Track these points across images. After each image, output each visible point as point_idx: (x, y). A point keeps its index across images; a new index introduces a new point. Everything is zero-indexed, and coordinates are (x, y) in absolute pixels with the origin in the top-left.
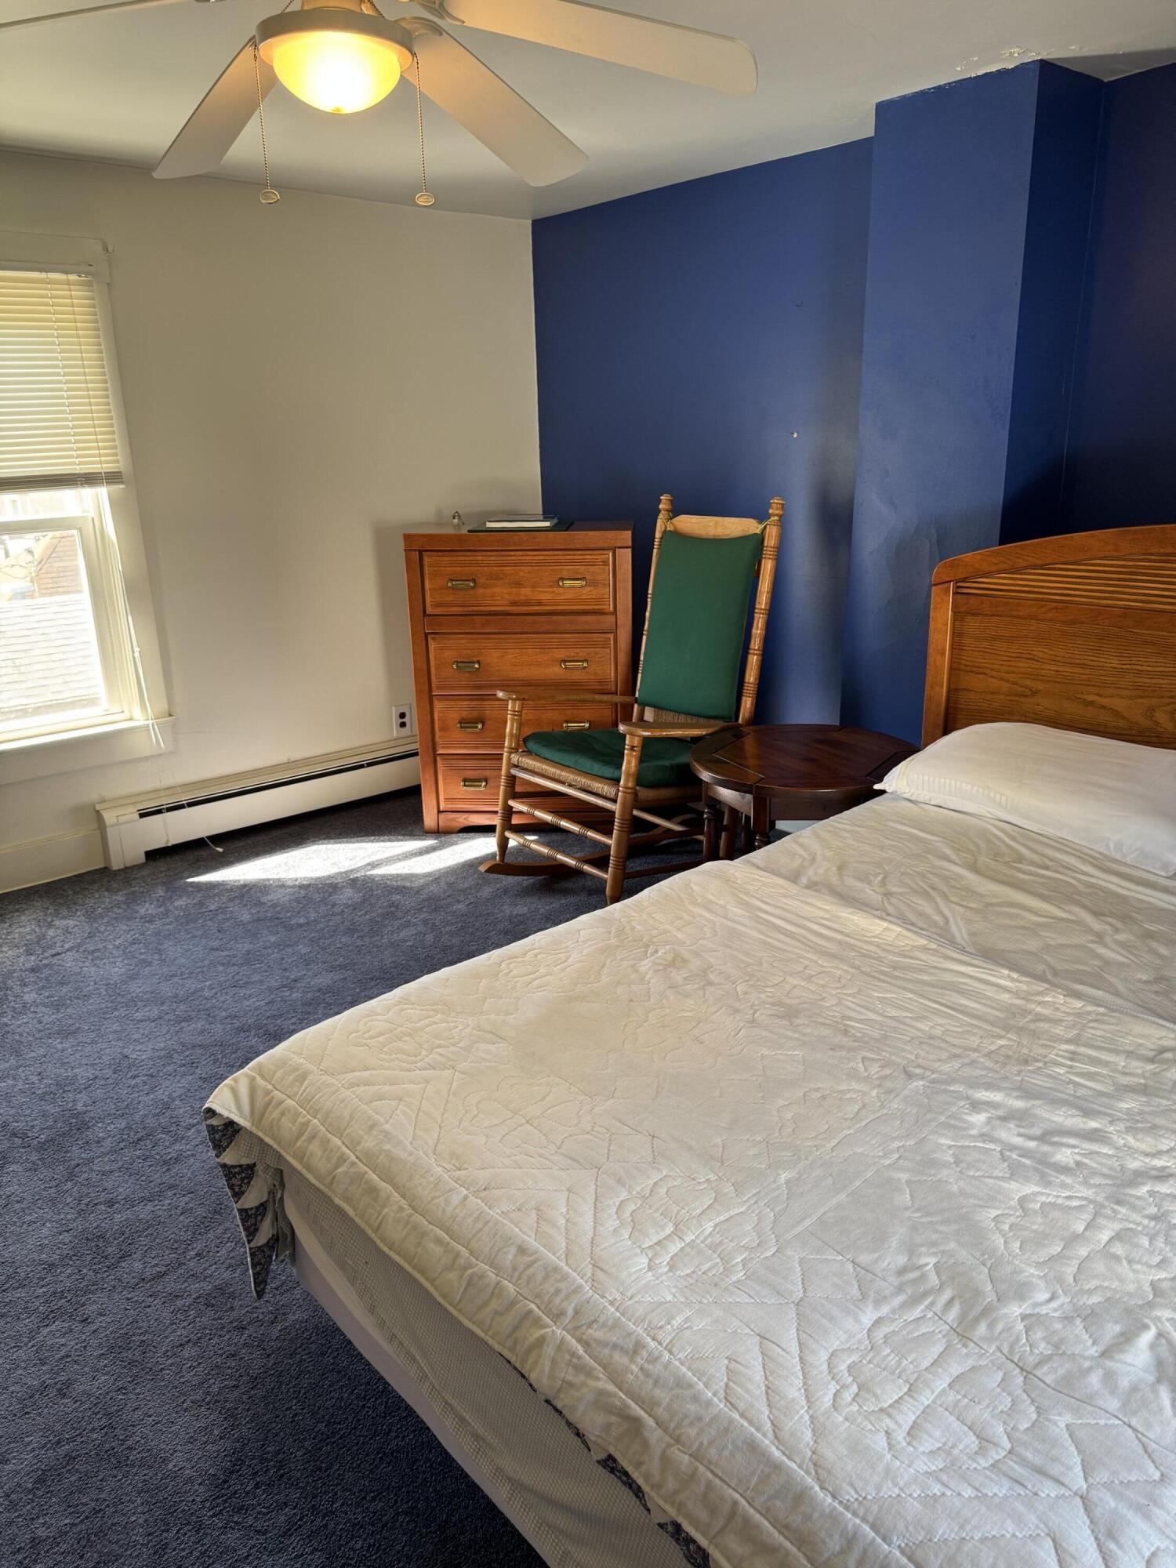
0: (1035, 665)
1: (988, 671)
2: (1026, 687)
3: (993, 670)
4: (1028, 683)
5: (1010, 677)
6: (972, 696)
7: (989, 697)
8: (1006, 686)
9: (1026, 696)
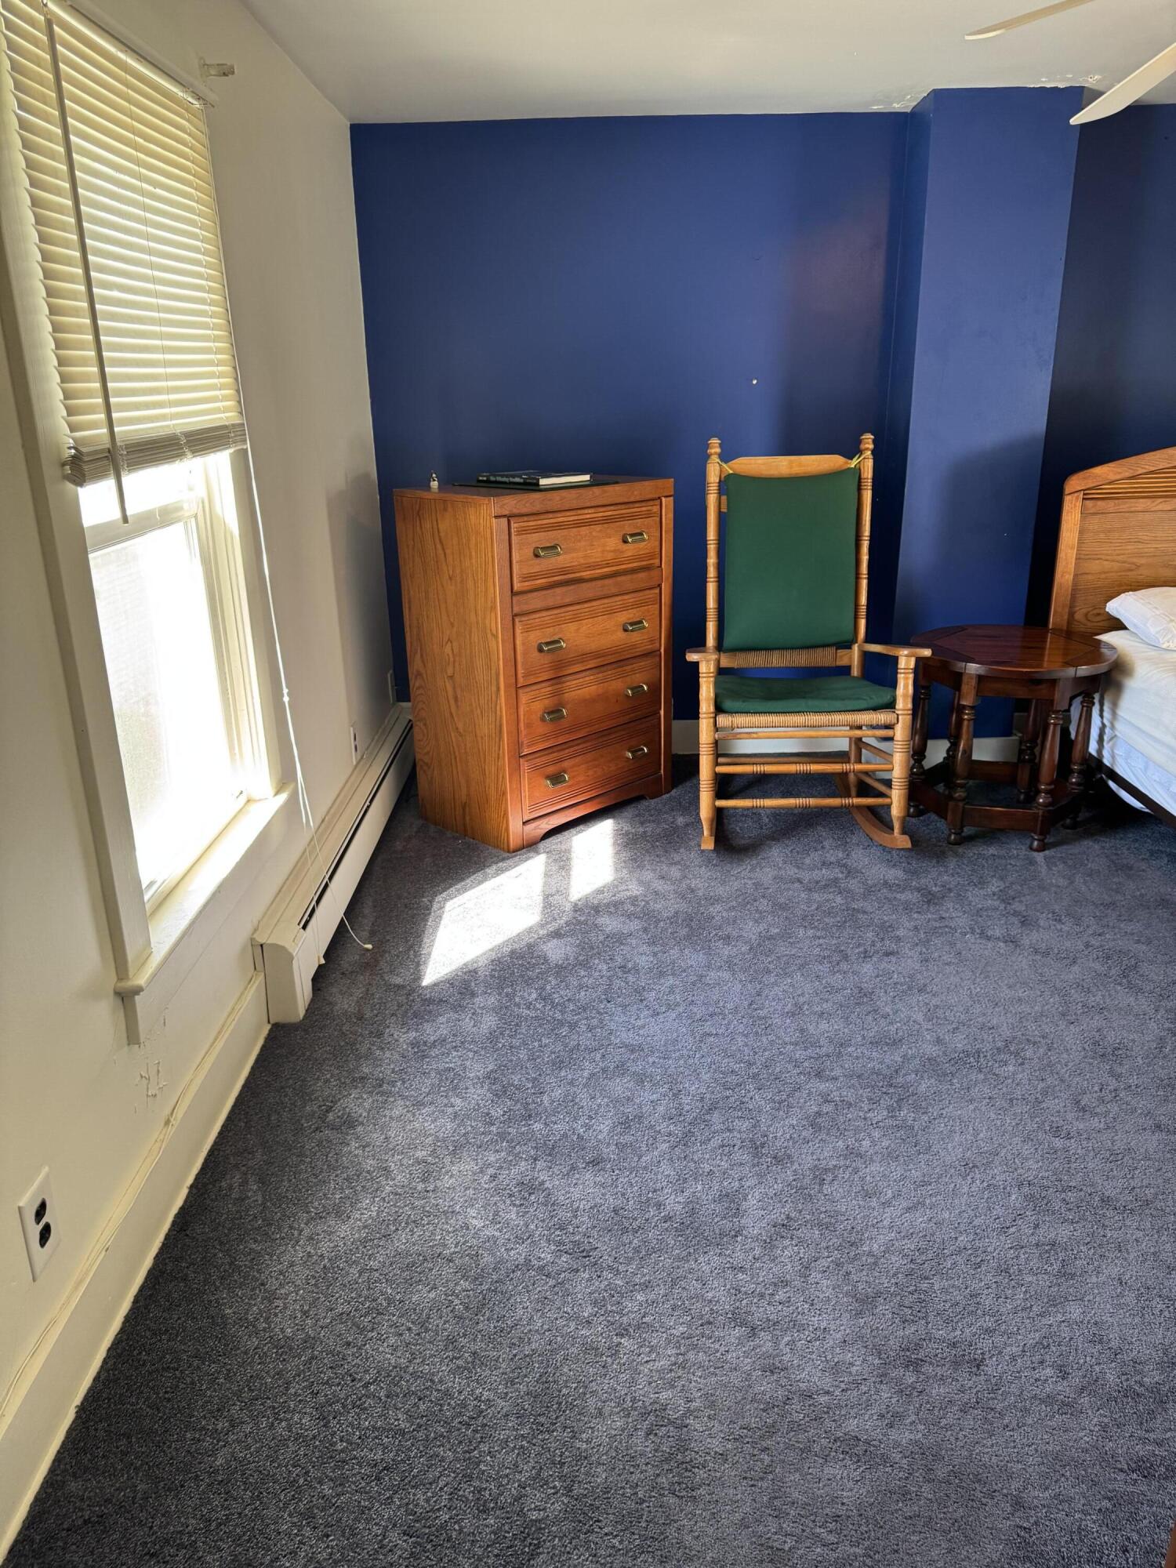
0: (1141, 546)
1: (1103, 557)
2: (1133, 563)
3: (1107, 555)
4: (1135, 560)
5: (1120, 558)
6: (1090, 577)
7: (1103, 576)
8: (1116, 566)
9: (1132, 570)
